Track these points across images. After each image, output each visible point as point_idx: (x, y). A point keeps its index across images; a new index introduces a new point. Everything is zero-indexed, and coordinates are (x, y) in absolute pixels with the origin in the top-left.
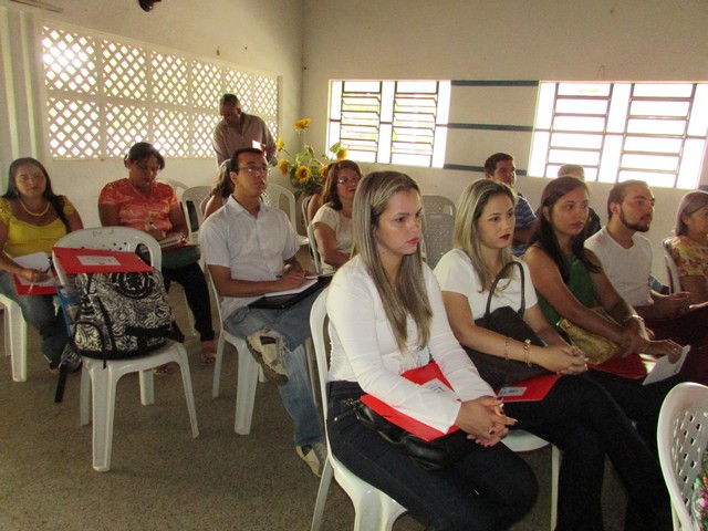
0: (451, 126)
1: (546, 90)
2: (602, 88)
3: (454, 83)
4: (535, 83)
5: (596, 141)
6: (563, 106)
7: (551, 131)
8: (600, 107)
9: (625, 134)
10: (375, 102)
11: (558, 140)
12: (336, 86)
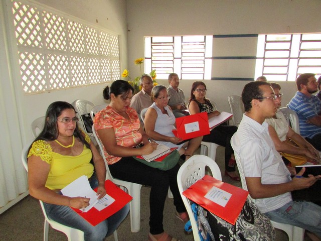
0: (214, 58)
1: (261, 38)
2: (287, 37)
3: (215, 36)
4: (256, 35)
5: (285, 62)
6: (269, 46)
7: (264, 58)
8: (287, 46)
9: (299, 58)
10: (171, 47)
11: (267, 62)
12: (147, 40)
